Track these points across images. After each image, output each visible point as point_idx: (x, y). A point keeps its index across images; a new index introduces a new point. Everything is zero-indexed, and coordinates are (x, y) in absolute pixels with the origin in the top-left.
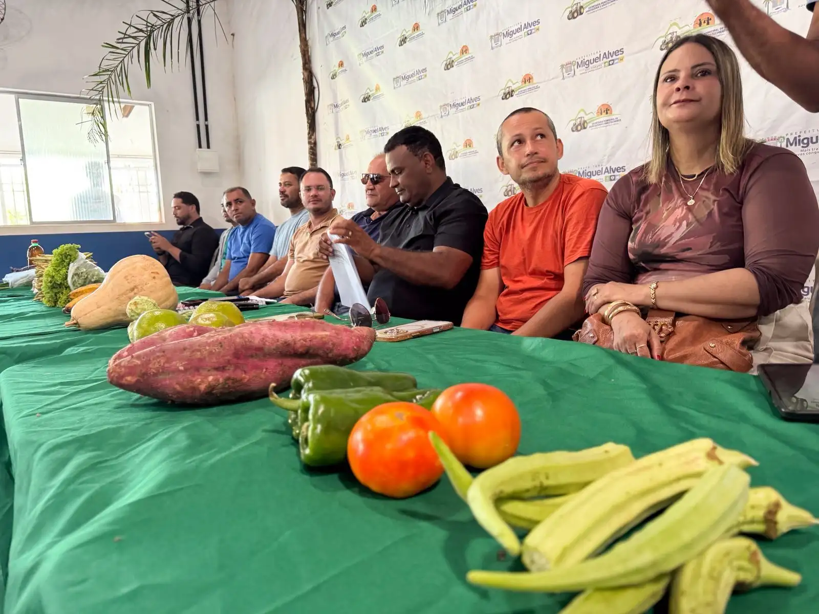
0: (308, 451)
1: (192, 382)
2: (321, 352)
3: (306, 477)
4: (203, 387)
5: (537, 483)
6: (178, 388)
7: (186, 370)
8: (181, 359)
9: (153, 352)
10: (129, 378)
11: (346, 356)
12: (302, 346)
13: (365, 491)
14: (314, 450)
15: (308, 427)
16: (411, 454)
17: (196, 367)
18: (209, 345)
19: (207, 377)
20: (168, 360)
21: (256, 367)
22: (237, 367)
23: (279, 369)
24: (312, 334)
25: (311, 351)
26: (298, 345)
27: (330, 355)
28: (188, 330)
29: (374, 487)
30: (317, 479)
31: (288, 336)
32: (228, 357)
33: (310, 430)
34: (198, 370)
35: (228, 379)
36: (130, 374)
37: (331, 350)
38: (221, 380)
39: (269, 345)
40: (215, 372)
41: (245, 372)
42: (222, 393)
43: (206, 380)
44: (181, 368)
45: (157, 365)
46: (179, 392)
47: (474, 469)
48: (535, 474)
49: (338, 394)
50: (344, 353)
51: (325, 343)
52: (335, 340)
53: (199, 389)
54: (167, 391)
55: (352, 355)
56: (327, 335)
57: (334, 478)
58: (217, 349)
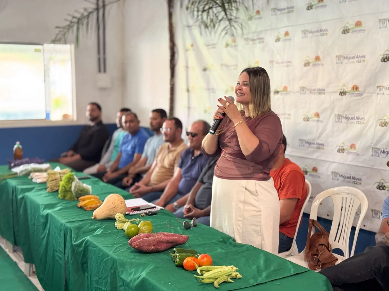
0: (177, 263)
1: (149, 248)
2: (175, 242)
3: (177, 268)
4: (151, 249)
5: (207, 269)
6: (146, 249)
7: (147, 246)
8: (147, 243)
9: (141, 241)
10: (136, 247)
11: (181, 243)
12: (171, 241)
13: (185, 270)
14: (178, 263)
15: (177, 259)
16: (192, 265)
17: (149, 245)
18: (152, 240)
19: (152, 247)
20: (144, 243)
21: (161, 245)
22: (157, 245)
23: (166, 246)
24: (173, 238)
25: (173, 242)
26: (170, 240)
27: (177, 243)
28: (146, 235)
29: (187, 269)
30: (178, 268)
31: (168, 238)
32: (156, 243)
33: (177, 260)
34: (150, 246)
35: (156, 248)
36: (137, 246)
37: (177, 242)
38: (154, 248)
39: (164, 240)
40: (153, 246)
41: (159, 246)
42: (154, 251)
43: (152, 248)
44: (147, 245)
45: (142, 244)
46: (146, 250)
47: (199, 267)
48: (207, 268)
49: (182, 254)
50: (180, 243)
51: (176, 240)
52: (178, 239)
53: (150, 250)
54: (144, 250)
55: (182, 243)
56: (177, 238)
57: (181, 268)
58: (153, 241)
